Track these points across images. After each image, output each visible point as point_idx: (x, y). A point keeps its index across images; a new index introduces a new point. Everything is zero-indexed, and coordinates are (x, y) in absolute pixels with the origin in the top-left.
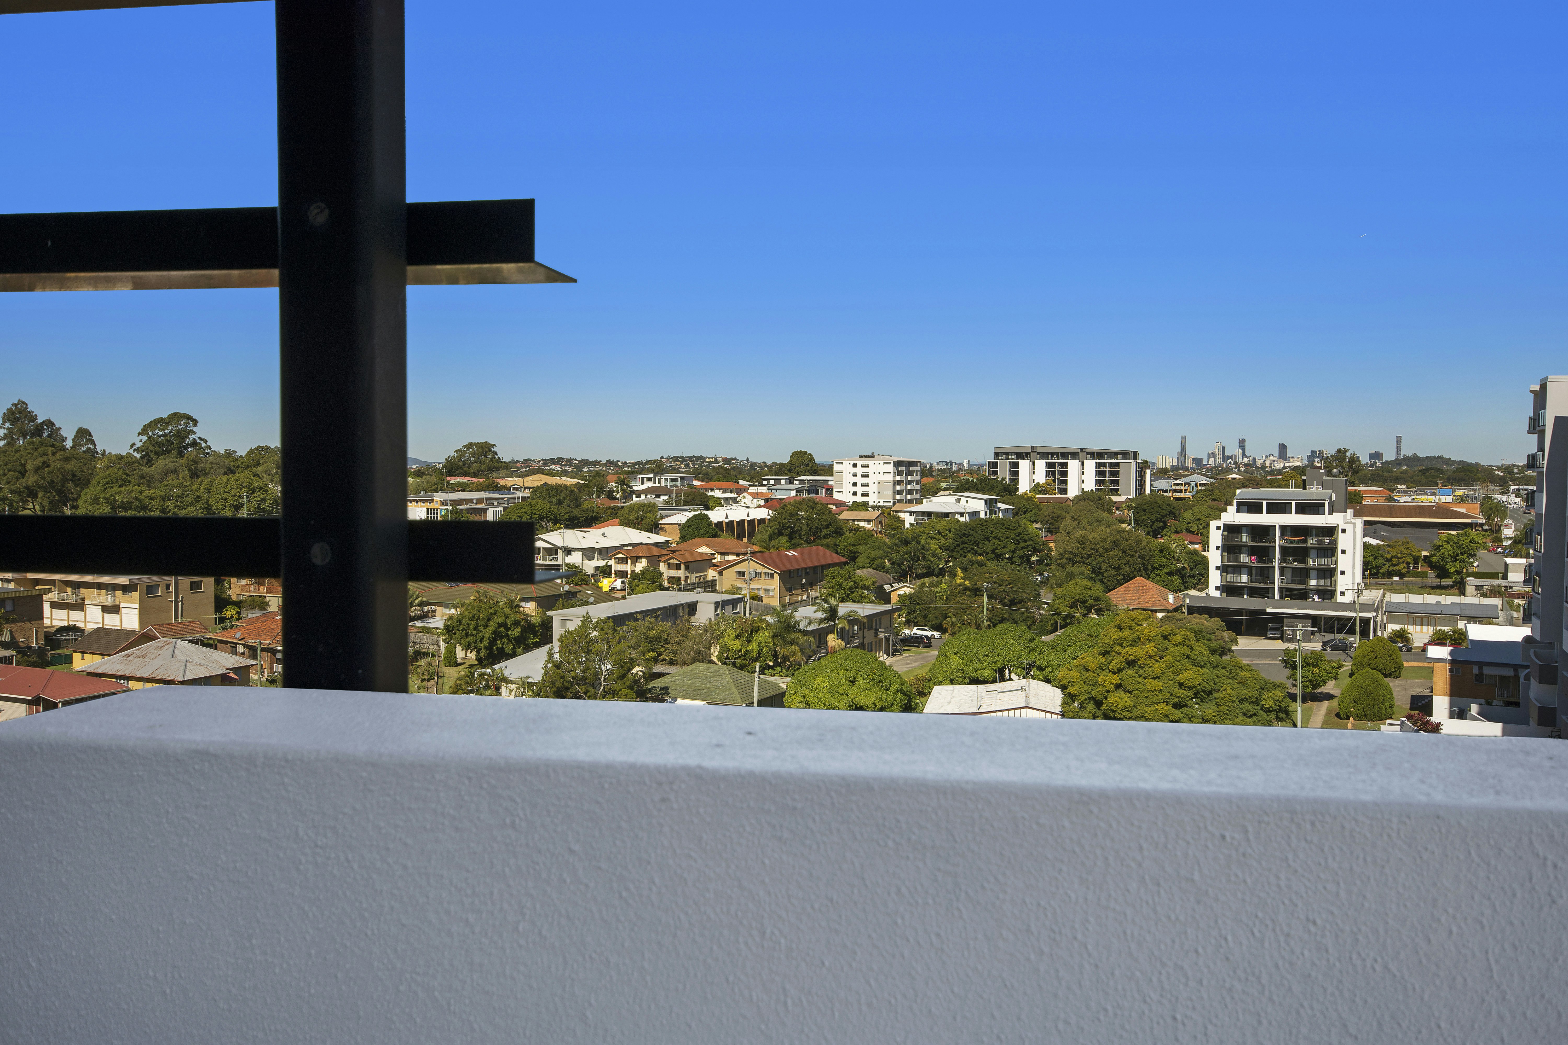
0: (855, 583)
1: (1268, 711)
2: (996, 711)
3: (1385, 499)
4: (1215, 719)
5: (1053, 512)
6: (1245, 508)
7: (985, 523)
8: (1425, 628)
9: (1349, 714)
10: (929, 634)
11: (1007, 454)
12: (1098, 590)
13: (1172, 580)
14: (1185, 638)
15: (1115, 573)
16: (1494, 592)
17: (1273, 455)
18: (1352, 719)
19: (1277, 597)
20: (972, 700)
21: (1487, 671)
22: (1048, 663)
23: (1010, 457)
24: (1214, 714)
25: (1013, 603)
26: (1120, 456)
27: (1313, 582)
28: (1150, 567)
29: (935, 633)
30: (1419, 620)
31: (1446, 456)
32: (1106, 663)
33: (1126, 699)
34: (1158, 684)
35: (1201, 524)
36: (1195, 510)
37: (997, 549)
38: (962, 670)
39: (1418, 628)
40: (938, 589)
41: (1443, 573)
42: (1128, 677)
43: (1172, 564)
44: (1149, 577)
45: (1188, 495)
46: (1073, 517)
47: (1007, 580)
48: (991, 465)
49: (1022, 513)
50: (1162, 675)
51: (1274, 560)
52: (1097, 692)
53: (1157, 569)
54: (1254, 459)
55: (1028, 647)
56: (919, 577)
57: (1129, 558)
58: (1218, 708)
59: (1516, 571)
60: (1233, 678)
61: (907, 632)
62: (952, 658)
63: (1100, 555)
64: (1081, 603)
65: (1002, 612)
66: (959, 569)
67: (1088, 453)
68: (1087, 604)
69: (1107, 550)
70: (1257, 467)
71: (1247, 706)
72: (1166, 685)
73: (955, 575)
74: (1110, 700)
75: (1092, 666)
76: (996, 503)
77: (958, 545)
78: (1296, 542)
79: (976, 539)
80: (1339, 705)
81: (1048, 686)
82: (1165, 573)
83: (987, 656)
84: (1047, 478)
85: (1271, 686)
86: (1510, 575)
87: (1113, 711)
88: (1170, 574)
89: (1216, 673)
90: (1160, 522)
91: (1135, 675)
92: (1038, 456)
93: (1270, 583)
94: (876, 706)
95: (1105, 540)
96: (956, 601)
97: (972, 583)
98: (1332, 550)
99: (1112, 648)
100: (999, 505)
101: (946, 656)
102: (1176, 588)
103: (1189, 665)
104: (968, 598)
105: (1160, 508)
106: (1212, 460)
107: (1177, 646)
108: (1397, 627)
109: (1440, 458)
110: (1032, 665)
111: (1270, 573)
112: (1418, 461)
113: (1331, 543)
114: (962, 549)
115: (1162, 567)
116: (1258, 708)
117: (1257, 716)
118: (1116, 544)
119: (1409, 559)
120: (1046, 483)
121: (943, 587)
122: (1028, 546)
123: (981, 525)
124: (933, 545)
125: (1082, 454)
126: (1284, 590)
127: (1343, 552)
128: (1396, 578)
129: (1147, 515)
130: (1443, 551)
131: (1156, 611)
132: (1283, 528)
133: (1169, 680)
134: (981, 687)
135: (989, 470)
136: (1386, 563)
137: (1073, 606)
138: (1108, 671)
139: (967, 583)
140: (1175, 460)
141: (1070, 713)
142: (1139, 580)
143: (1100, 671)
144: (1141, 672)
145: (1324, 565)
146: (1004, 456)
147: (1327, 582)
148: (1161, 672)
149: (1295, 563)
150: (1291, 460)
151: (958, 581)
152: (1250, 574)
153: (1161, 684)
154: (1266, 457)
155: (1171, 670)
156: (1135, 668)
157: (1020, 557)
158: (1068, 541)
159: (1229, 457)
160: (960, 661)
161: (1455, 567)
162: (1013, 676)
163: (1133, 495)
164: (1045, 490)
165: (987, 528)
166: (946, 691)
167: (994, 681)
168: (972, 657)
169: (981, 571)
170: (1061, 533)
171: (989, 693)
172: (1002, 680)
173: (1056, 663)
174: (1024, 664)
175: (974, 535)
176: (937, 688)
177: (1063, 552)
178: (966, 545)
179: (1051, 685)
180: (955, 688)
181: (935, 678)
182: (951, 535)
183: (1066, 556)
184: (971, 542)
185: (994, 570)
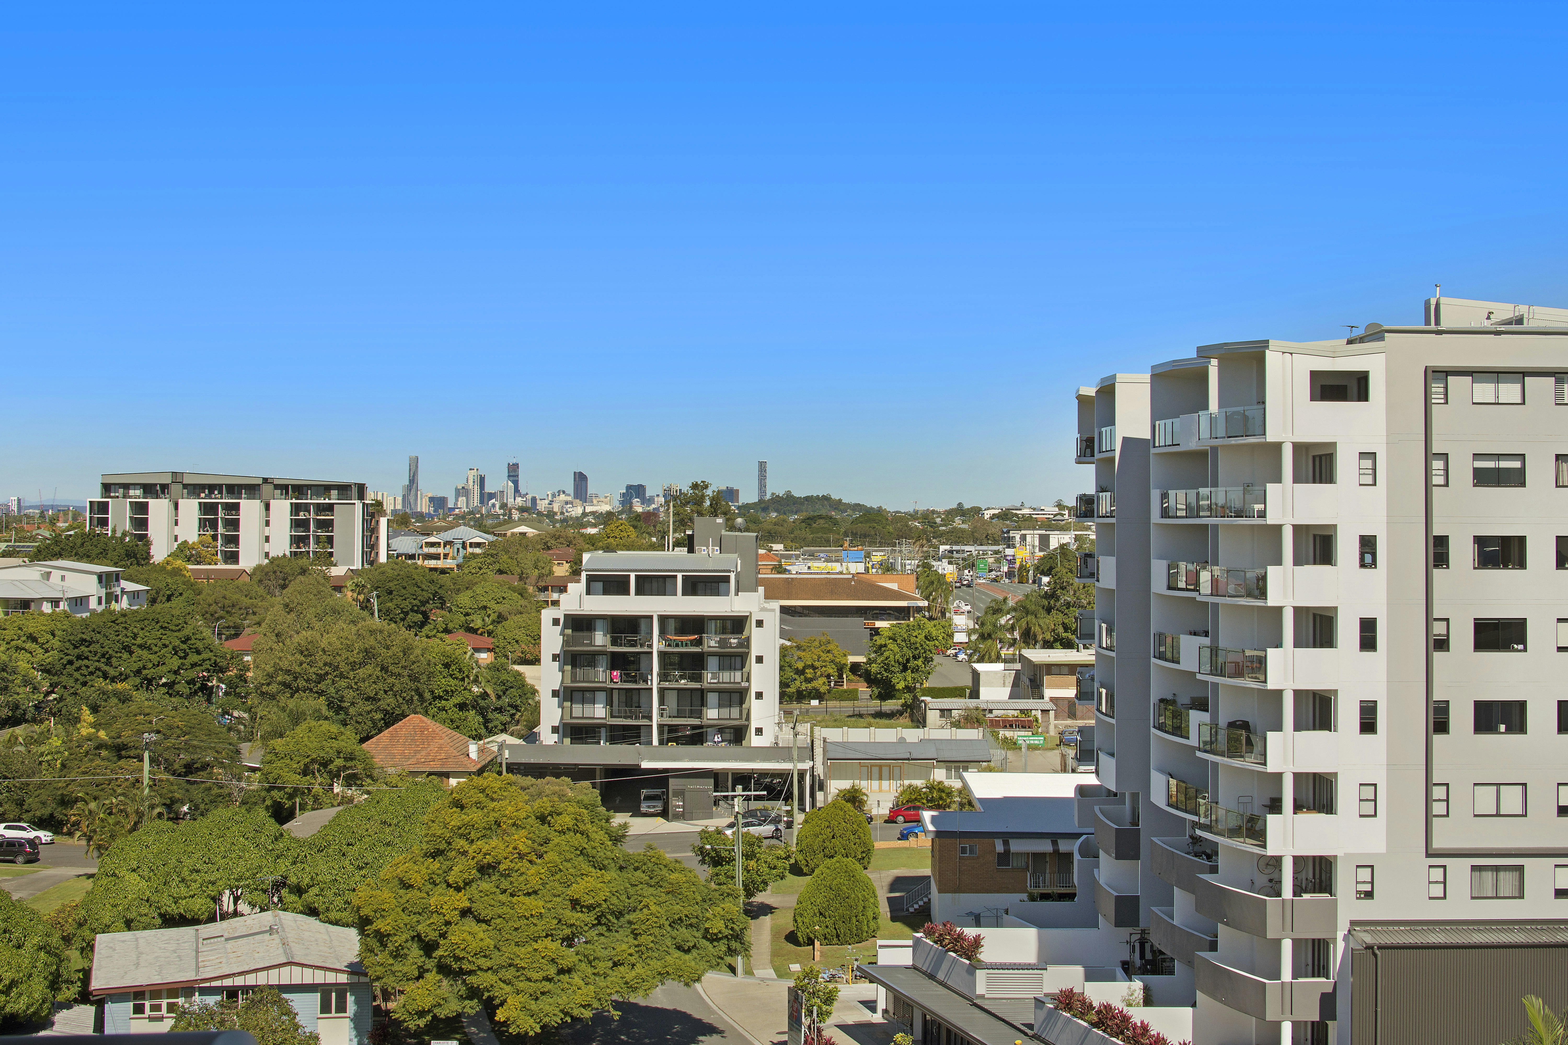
1: (713, 939)
2: (234, 974)
3: (772, 569)
4: (632, 959)
5: (224, 597)
6: (599, 585)
7: (122, 619)
8: (885, 783)
9: (812, 936)
10: (29, 835)
11: (126, 487)
12: (348, 739)
13: (466, 717)
14: (576, 819)
15: (369, 708)
16: (972, 720)
17: (564, 492)
18: (817, 943)
19: (655, 742)
20: (179, 957)
21: (1016, 846)
22: (312, 878)
23: (132, 492)
24: (632, 951)
25: (189, 770)
26: (334, 493)
27: (712, 714)
28: (427, 695)
29: (40, 834)
30: (875, 770)
31: (835, 496)
32: (441, 872)
33: (481, 935)
34: (535, 904)
35: (489, 616)
36: (479, 590)
37: (144, 668)
38: (148, 901)
39: (875, 784)
40: (43, 749)
41: (886, 691)
42: (481, 894)
43: (465, 689)
44: (427, 712)
45: (450, 563)
46: (286, 606)
47: (178, 727)
48: (96, 508)
49: (164, 599)
50: (541, 887)
51: (650, 677)
52: (429, 925)
53: (440, 698)
54: (534, 499)
55: (273, 849)
57: (391, 680)
58: (635, 939)
59: (991, 685)
60: (658, 885)
62: (127, 878)
63: (342, 676)
64: (321, 764)
65: (171, 788)
66: (84, 708)
67: (277, 487)
68: (331, 767)
69: (353, 666)
70: (540, 514)
71: (683, 933)
72: (549, 905)
73: (78, 720)
74: (454, 939)
75: (416, 878)
76: (117, 580)
77: (70, 663)
78: (686, 645)
79: (106, 649)
80: (796, 921)
81: (312, 921)
82: (455, 706)
83: (198, 871)
84: (202, 532)
85: (717, 894)
86: (982, 690)
87: (457, 959)
88: (462, 707)
89: (629, 879)
90: (416, 612)
91: (495, 889)
92: (185, 491)
93: (643, 717)
95: (349, 648)
96: (83, 769)
97: (113, 734)
98: (742, 656)
99: (449, 843)
100: (124, 584)
101: (114, 874)
102: (474, 733)
103: (586, 867)
104: (106, 763)
105: (419, 587)
106: (462, 500)
107: (564, 833)
108: (845, 784)
109: (826, 498)
110: (279, 885)
111: (643, 700)
112: (794, 504)
113: (740, 645)
114: (78, 669)
115: (449, 694)
116: (698, 935)
117: (698, 949)
118: (368, 654)
119: (832, 670)
120: (200, 542)
121: (55, 744)
122: (204, 660)
123: (113, 622)
124: (22, 663)
125: (267, 489)
126: (666, 728)
127: (760, 659)
128: (815, 703)
129: (395, 601)
130: (886, 654)
131: (447, 775)
132: (663, 619)
133: (555, 896)
134: (187, 932)
135: (91, 518)
136: (796, 676)
137: (306, 771)
138: (444, 886)
139: (102, 734)
140: (399, 499)
141: (378, 968)
142: (414, 720)
143: (430, 886)
144: (505, 884)
145: (730, 683)
146: (121, 491)
147: (735, 712)
148: (540, 882)
149: (683, 681)
150: (595, 502)
151: (84, 732)
152: (609, 703)
153: (541, 903)
154: (554, 495)
155: (558, 877)
156: (493, 878)
157: (188, 683)
158: (282, 651)
159: (491, 496)
160: (144, 884)
161: (905, 680)
162: (242, 907)
163: (357, 565)
164: (199, 555)
165: (126, 628)
166: (123, 941)
167: (212, 919)
168: (168, 874)
169: (126, 710)
170: (265, 635)
171: (209, 941)
172: (224, 916)
173: (329, 877)
174: (263, 882)
175: (101, 641)
176: (101, 939)
177: (271, 670)
178: (86, 662)
179: (320, 920)
180: (138, 936)
181: (97, 920)
182: (55, 642)
183: (279, 678)
184: (95, 655)
185: (150, 707)
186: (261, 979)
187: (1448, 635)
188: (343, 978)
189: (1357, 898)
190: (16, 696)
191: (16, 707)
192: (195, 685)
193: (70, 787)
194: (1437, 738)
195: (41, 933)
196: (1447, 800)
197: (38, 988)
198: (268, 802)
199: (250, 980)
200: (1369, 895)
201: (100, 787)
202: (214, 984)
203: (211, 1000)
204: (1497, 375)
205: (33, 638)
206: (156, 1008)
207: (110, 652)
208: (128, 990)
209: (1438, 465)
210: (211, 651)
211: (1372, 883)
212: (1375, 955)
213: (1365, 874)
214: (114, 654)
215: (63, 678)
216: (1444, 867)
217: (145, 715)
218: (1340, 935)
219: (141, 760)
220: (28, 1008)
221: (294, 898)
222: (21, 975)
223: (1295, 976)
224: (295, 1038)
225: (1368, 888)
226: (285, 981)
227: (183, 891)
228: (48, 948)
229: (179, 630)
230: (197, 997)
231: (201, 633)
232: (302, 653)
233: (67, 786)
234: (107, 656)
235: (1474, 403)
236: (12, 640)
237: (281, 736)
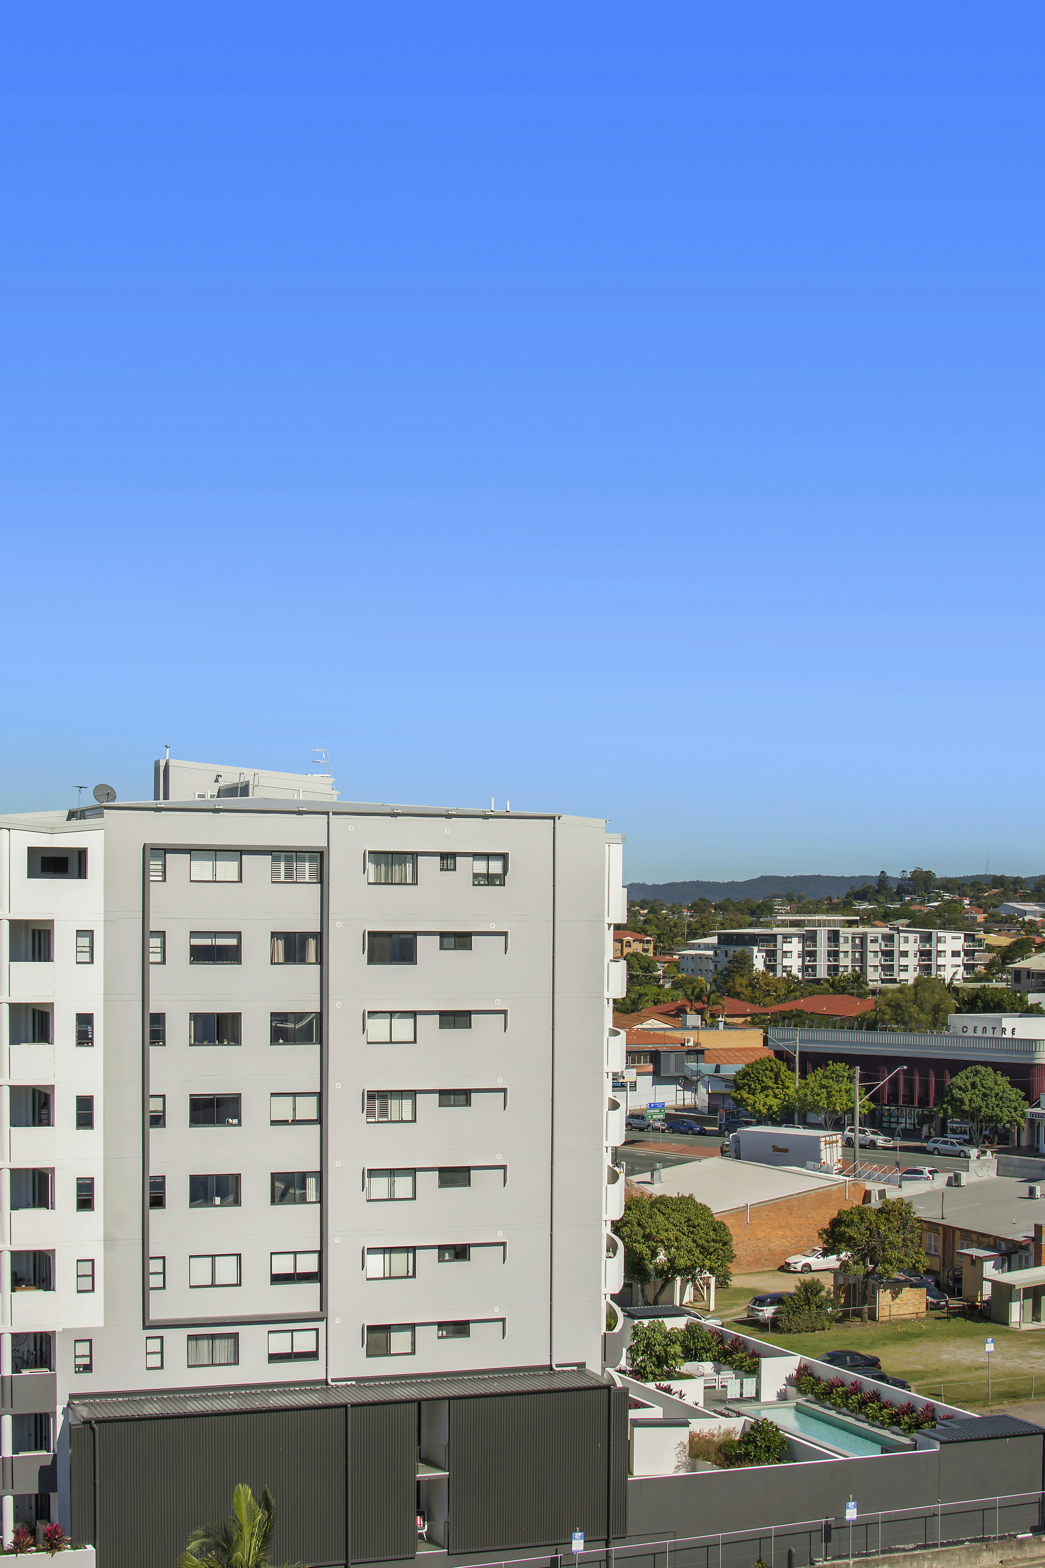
187: (164, 1111)
189: (76, 1372)
194: (153, 1213)
196: (164, 1273)
200: (88, 1368)
204: (215, 852)
209: (155, 942)
211: (91, 1356)
212: (93, 1429)
213: (83, 1348)
216: (162, 1338)
218: (59, 1409)
223: (15, 1451)
225: (86, 1361)
235: (191, 881)
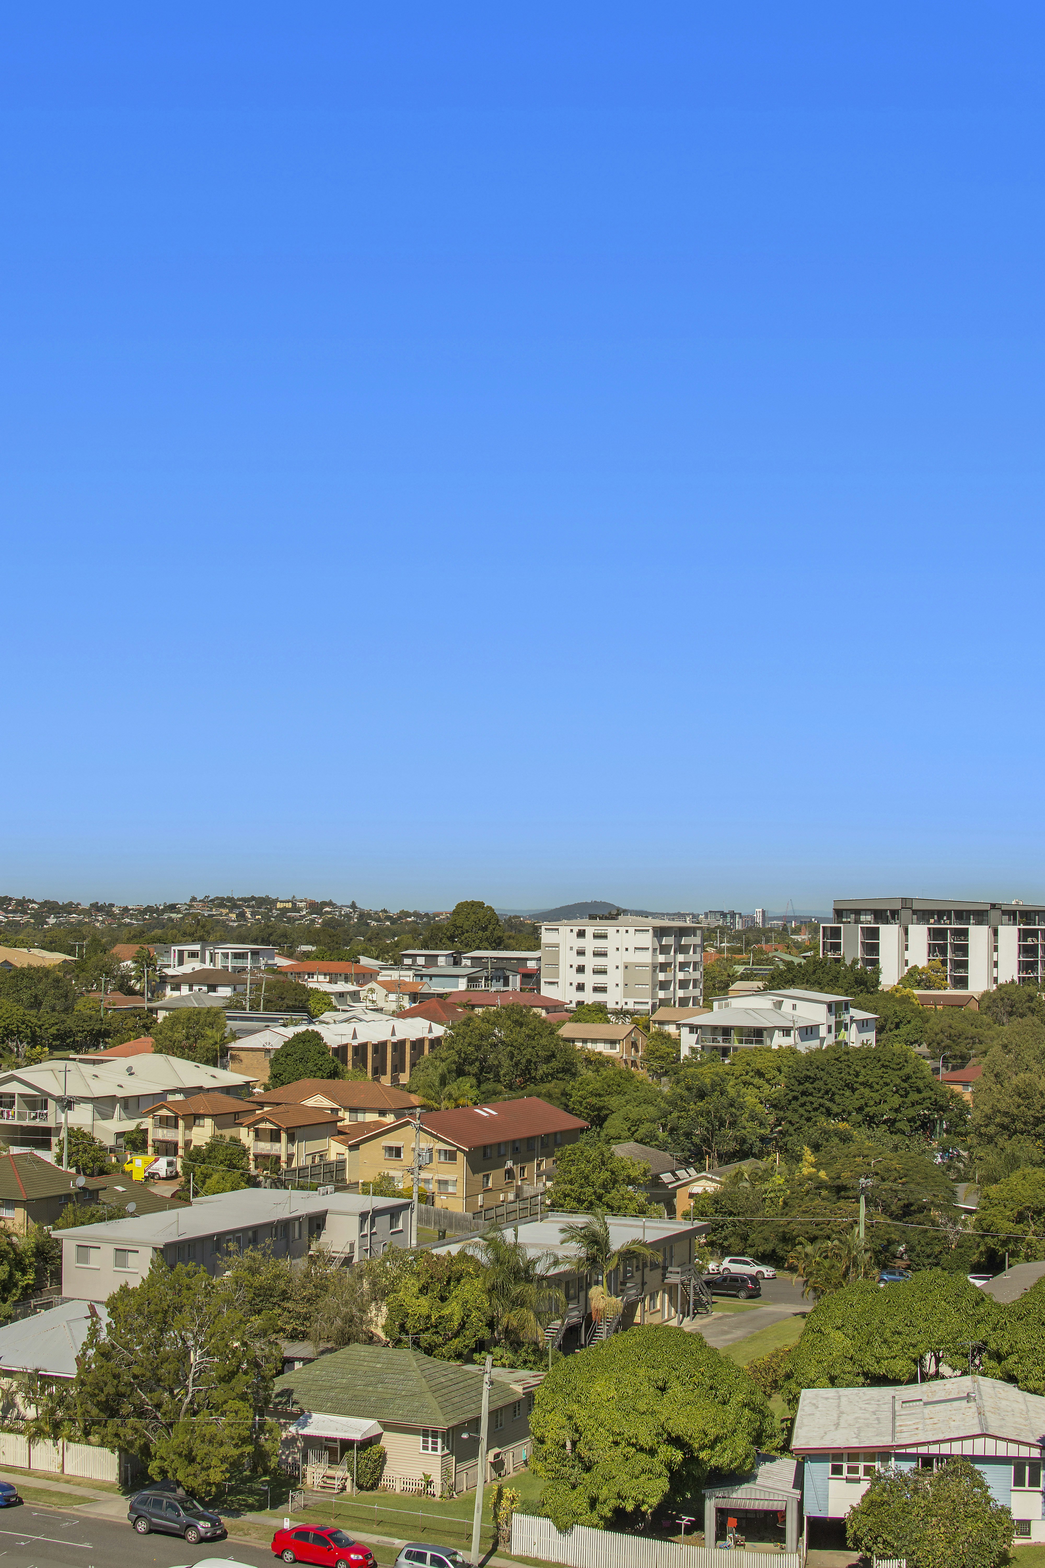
0: (613, 1173)
2: (929, 1443)
5: (950, 1027)
7: (845, 1057)
10: (752, 1269)
11: (858, 912)
20: (878, 1419)
22: (1011, 1346)
23: (863, 918)
25: (907, 1211)
29: (763, 1269)
37: (867, 1105)
38: (851, 1359)
40: (767, 1186)
46: (1005, 1046)
47: (895, 1169)
48: (829, 933)
49: (893, 1026)
55: (974, 1314)
56: (726, 1158)
61: (712, 1266)
62: (832, 1335)
64: (1034, 1212)
65: (889, 1229)
66: (806, 1148)
67: (1004, 912)
73: (799, 1159)
76: (847, 1009)
77: (795, 1098)
79: (830, 1086)
81: (1011, 1388)
83: (899, 1333)
84: (931, 958)
92: (915, 917)
94: (706, 1435)
96: (803, 1208)
97: (833, 1174)
100: (853, 1012)
101: (820, 1331)
104: (826, 1203)
110: (979, 1350)
114: (803, 1105)
120: (930, 967)
121: (778, 1182)
122: (924, 1099)
123: (836, 1059)
124: (750, 1098)
125: (994, 915)
135: (826, 943)
137: (1020, 1218)
139: (822, 1174)
146: (853, 916)
151: (806, 1171)
157: (909, 1121)
158: (1000, 1093)
160: (848, 1342)
162: (945, 1369)
164: (928, 980)
165: (849, 1066)
166: (827, 1398)
167: (913, 1380)
168: (871, 1334)
169: (846, 1151)
170: (984, 1075)
171: (907, 1404)
172: (925, 1378)
173: (1028, 1345)
174: (963, 1347)
175: (824, 1079)
176: (806, 1394)
177: (989, 1112)
178: (810, 1098)
179: (1019, 1387)
180: (841, 1393)
181: (803, 1374)
182: (781, 1078)
183: (997, 1120)
184: (819, 1091)
185: (869, 1148)
186: (956, 1449)
188: (1036, 1453)
190: (743, 1131)
191: (743, 1141)
192: (915, 1123)
193: (791, 1225)
195: (745, 1391)
197: (741, 1444)
198: (982, 1248)
199: (945, 1449)
201: (819, 1227)
202: (909, 1450)
203: (906, 1467)
205: (760, 1074)
206: (853, 1470)
207: (833, 1089)
208: (826, 1451)
210: (932, 1090)
214: (837, 1091)
215: (789, 1114)
217: (864, 1157)
219: (858, 1202)
220: (731, 1462)
221: (993, 1363)
222: (725, 1431)
224: (986, 1512)
226: (979, 1452)
227: (885, 1351)
228: (752, 1405)
229: (900, 1069)
230: (893, 1463)
231: (922, 1071)
232: (1019, 1095)
233: (788, 1224)
234: (830, 1093)
236: (742, 1075)
237: (996, 1181)
